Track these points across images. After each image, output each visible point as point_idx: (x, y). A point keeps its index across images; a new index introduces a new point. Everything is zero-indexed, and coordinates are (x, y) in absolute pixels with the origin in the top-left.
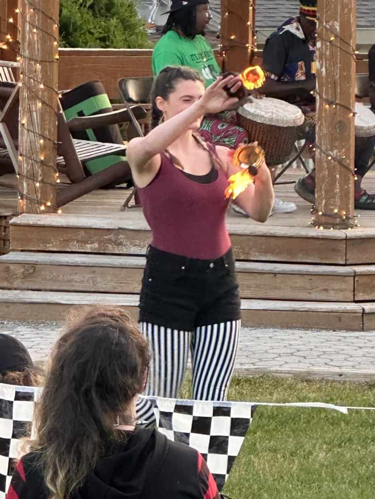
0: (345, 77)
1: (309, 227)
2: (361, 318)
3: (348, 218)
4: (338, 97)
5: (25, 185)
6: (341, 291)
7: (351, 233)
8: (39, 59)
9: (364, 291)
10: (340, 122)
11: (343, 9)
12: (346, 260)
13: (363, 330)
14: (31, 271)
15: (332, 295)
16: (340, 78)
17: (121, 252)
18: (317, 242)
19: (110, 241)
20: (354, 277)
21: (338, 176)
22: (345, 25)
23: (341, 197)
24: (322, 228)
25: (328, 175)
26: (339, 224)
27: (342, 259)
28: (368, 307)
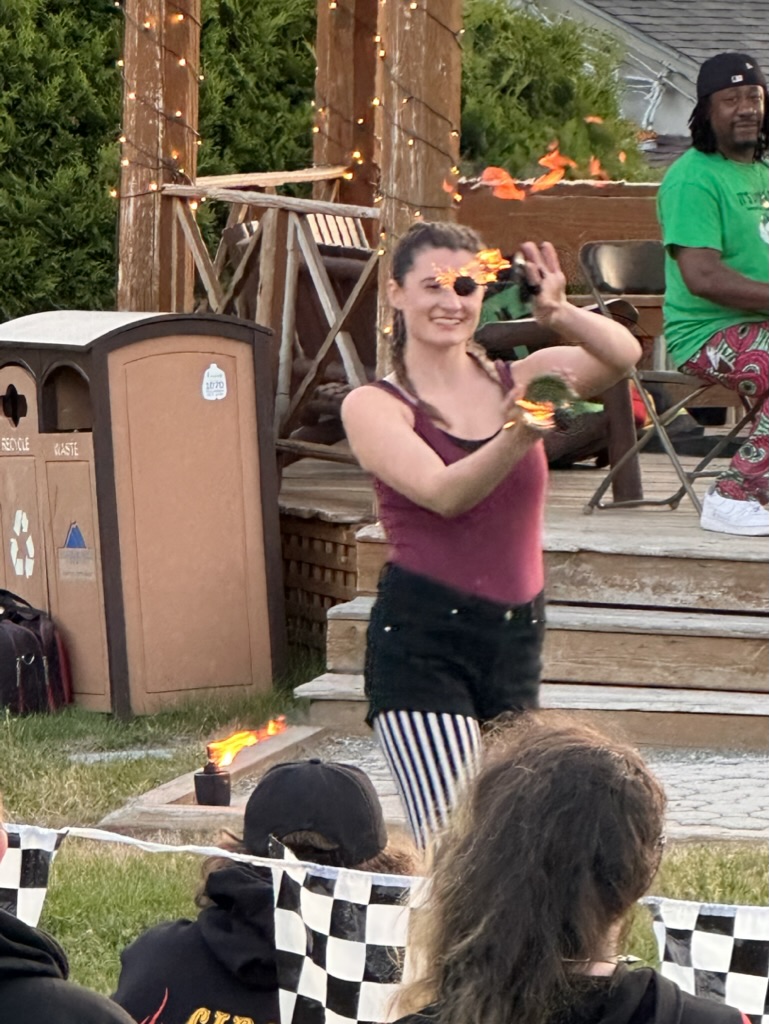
8: (420, 203)
17: (584, 599)
19: (561, 575)
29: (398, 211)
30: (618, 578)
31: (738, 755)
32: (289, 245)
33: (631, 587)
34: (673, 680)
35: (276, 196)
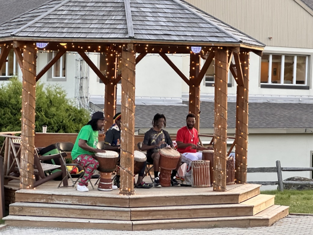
0: (130, 142)
1: (118, 194)
2: (132, 226)
3: (131, 191)
4: (128, 149)
5: (22, 179)
6: (126, 216)
7: (131, 196)
8: (27, 136)
9: (134, 217)
10: (128, 158)
11: (129, 119)
12: (129, 206)
13: (132, 230)
14: (21, 209)
15: (123, 218)
16: (128, 143)
17: (53, 202)
18: (119, 200)
19: (49, 199)
20: (131, 212)
21: (128, 177)
22: (131, 125)
23: (129, 184)
24: (122, 195)
25: (125, 176)
26: (128, 193)
27: (128, 206)
28: (134, 222)
29: (24, 137)
30: (59, 199)
31: (75, 229)
32: (9, 143)
33: (61, 200)
34: (66, 216)
35: (7, 135)
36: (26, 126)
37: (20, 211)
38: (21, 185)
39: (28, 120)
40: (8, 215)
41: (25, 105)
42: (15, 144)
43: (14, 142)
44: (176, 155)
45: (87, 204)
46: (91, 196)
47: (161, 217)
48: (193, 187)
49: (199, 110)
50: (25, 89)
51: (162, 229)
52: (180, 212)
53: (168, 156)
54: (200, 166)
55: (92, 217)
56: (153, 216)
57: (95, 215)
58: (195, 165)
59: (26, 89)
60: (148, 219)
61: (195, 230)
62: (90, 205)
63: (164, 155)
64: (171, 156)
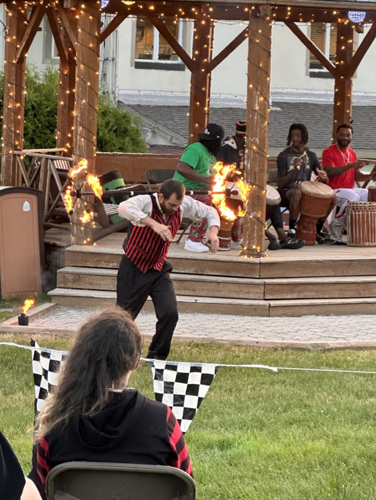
0: (261, 170)
1: (238, 256)
2: (268, 309)
3: (261, 251)
4: (257, 181)
5: (75, 228)
6: (257, 293)
7: (263, 260)
8: (85, 156)
9: (270, 294)
10: (258, 196)
11: (261, 131)
12: (260, 275)
13: (269, 316)
14: (77, 278)
15: (251, 296)
16: (258, 170)
18: (243, 265)
20: (264, 285)
21: (256, 227)
22: (262, 140)
23: (257, 239)
24: (246, 257)
25: (251, 226)
26: (256, 255)
27: (257, 275)
28: (272, 303)
29: (79, 158)
32: (48, 168)
35: (45, 155)
36: (82, 140)
37: (74, 281)
38: (73, 239)
39: (86, 130)
40: (56, 287)
41: (81, 105)
42: (58, 170)
43: (57, 167)
44: (328, 193)
45: (187, 272)
46: (195, 258)
47: (313, 294)
48: (350, 246)
49: (350, 117)
50: (82, 77)
51: (317, 315)
52: (343, 287)
53: (313, 194)
54: (363, 211)
55: (197, 294)
56: (299, 292)
57: (203, 290)
58: (354, 209)
59: (84, 78)
60: (293, 298)
61: (371, 317)
62: (192, 273)
63: (307, 192)
64: (320, 195)
